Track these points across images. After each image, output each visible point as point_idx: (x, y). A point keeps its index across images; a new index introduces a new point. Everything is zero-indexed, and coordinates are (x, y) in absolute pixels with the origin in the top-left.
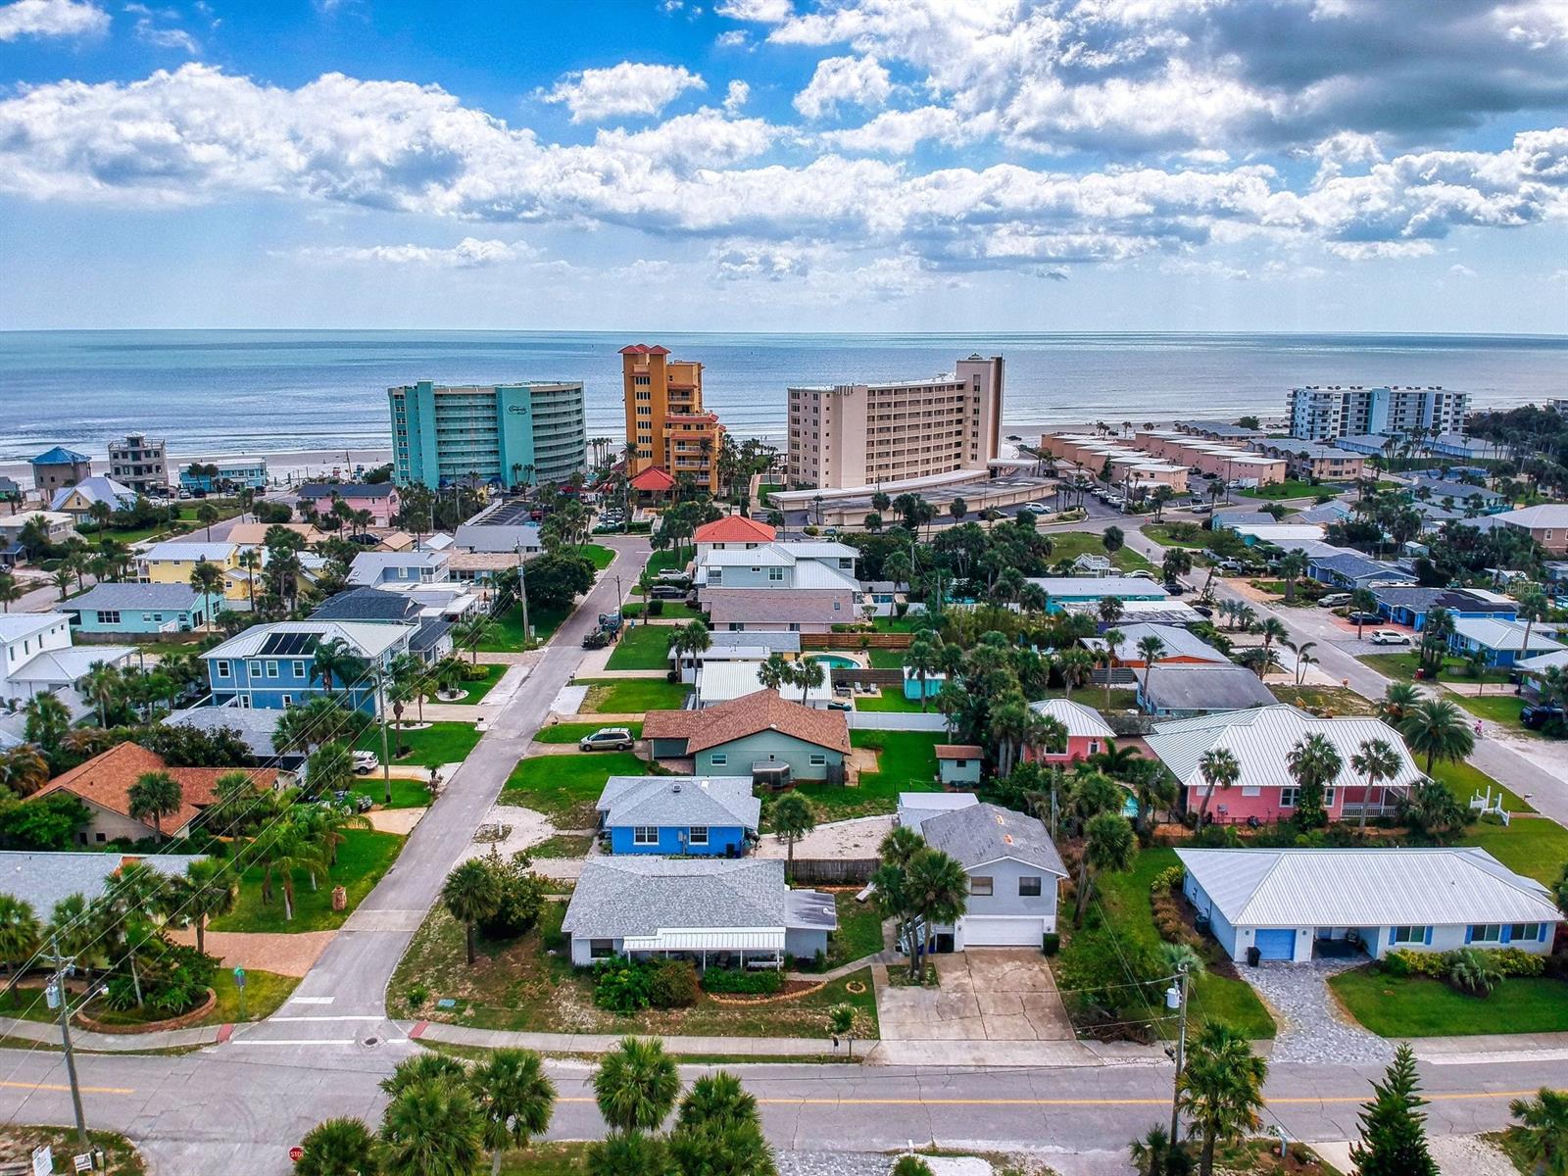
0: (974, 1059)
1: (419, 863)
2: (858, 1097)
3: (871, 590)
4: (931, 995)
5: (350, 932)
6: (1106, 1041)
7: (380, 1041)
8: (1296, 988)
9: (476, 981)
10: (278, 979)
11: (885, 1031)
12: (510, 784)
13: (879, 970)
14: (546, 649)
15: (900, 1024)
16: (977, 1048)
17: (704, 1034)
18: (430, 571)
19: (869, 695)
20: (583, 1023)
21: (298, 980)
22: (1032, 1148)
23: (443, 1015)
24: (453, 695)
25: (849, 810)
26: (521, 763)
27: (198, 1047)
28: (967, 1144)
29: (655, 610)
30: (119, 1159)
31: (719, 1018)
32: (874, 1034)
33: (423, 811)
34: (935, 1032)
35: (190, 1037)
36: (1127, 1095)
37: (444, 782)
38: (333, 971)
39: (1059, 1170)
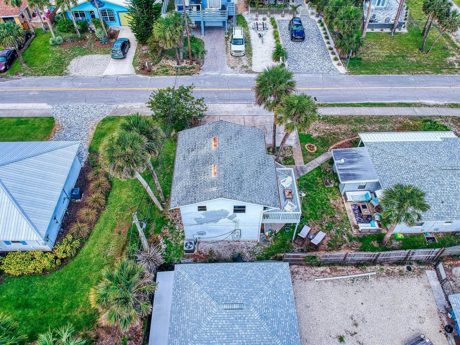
39: (229, 69)
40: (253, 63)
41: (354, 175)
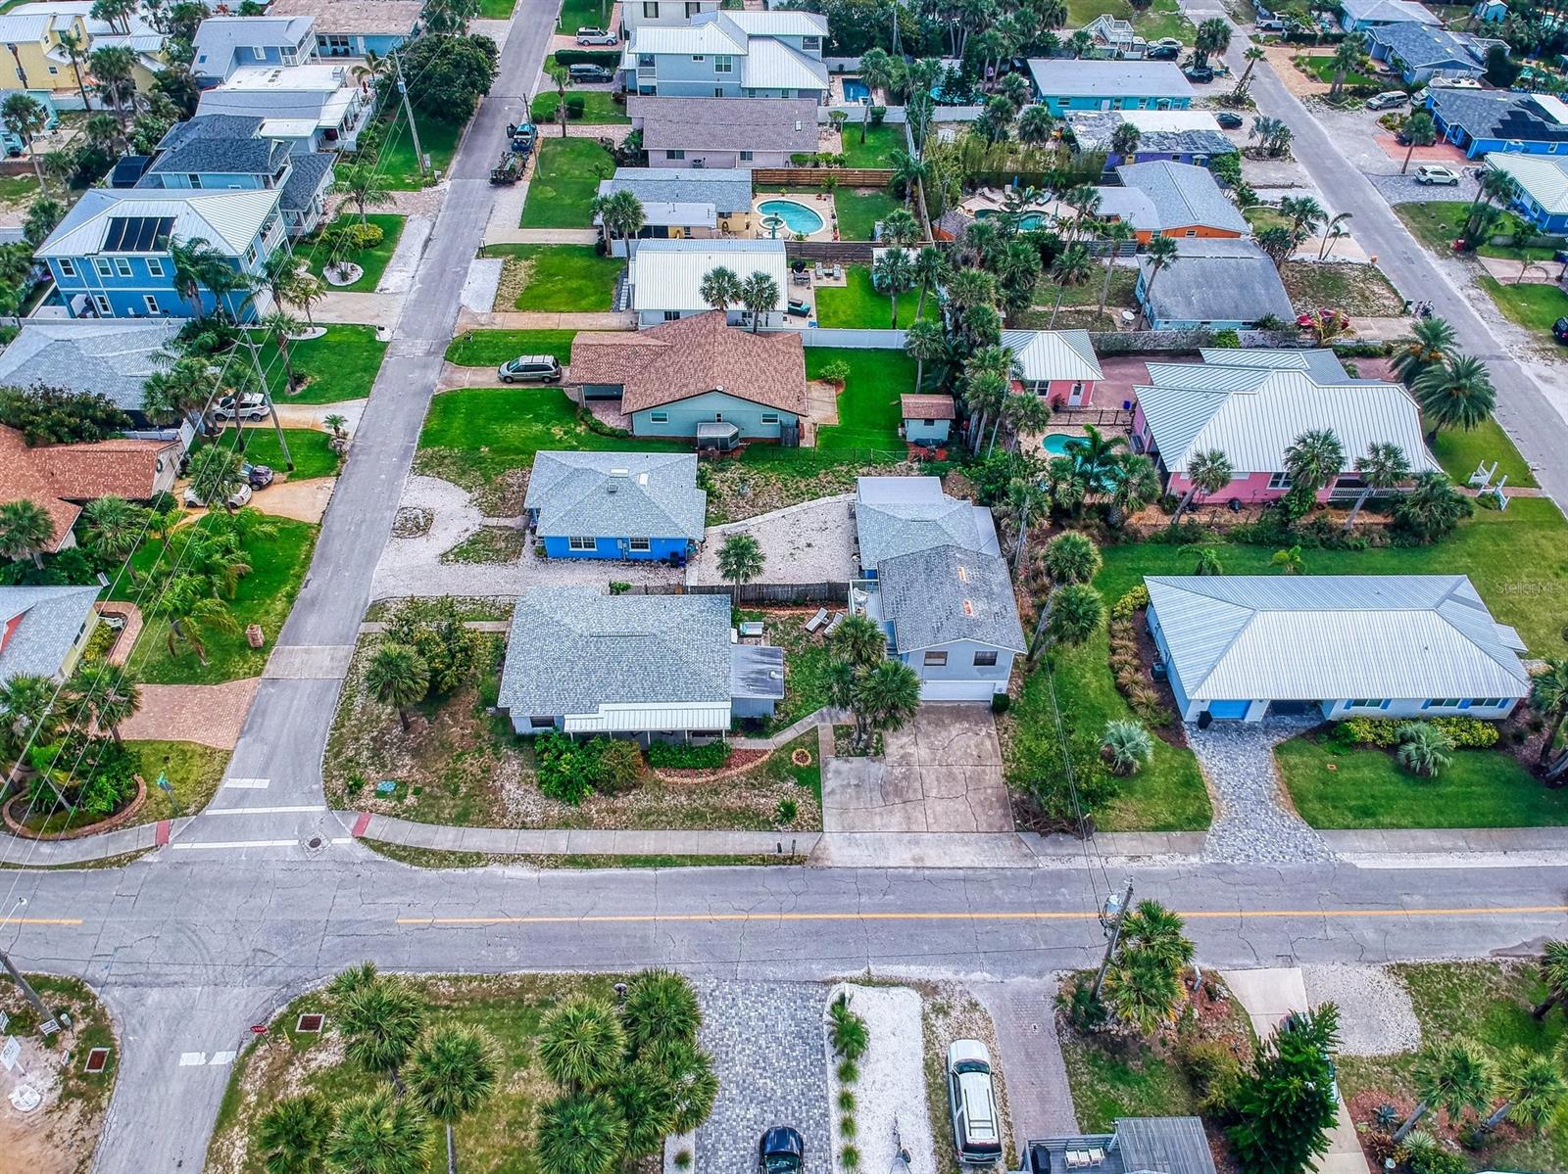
0: (914, 859)
1: (337, 571)
2: (800, 911)
3: (841, 71)
4: (876, 769)
5: (274, 680)
6: (1044, 835)
7: (324, 842)
8: (1241, 759)
9: (416, 753)
10: (208, 753)
11: (830, 821)
12: (428, 439)
13: (826, 735)
14: (446, 185)
15: (844, 810)
16: (917, 843)
17: (649, 826)
18: (292, 51)
19: (830, 282)
20: (527, 815)
21: (229, 753)
22: (962, 976)
23: (385, 804)
24: (344, 276)
25: (802, 485)
26: (435, 400)
27: (138, 854)
28: (900, 970)
29: (576, 111)
30: (85, 1012)
31: (664, 805)
32: (817, 825)
33: (330, 482)
34: (877, 820)
35: (127, 841)
36: (1056, 906)
37: (350, 437)
38: (262, 740)
39: (984, 1004)
40: (918, 1023)
41: (763, 655)
